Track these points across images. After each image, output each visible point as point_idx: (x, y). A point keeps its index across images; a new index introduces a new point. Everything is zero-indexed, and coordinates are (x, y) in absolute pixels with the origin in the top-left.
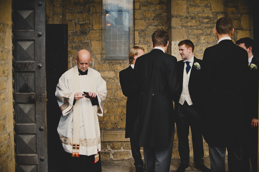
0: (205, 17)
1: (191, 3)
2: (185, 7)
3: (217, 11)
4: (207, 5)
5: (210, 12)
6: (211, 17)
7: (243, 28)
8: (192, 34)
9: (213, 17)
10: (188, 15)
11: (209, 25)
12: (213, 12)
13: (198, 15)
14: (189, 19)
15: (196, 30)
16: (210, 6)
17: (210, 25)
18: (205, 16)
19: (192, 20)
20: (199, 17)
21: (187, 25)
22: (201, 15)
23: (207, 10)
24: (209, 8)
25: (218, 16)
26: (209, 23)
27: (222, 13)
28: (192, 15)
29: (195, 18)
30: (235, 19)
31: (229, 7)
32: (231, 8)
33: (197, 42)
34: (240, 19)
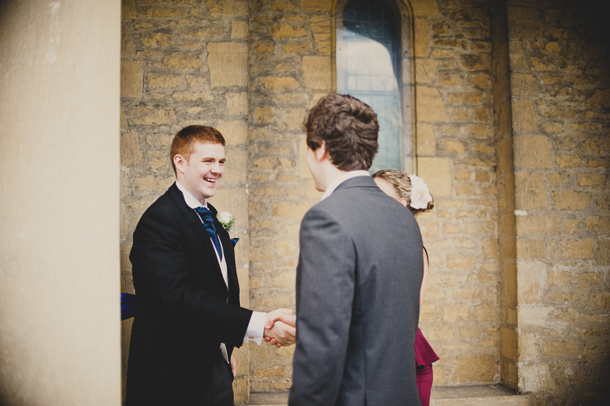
0: (191, 101)
1: (156, 65)
2: (140, 76)
3: (227, 85)
4: (198, 69)
5: (207, 87)
6: (208, 102)
8: (155, 146)
9: (214, 101)
10: (147, 98)
11: (202, 122)
12: (214, 89)
13: (174, 96)
14: (150, 106)
15: (167, 135)
16: (206, 73)
17: (205, 122)
18: (194, 99)
19: (156, 111)
20: (176, 102)
21: (144, 123)
22: (181, 96)
23: (197, 82)
24: (204, 77)
25: (228, 99)
26: (202, 116)
27: (240, 90)
28: (157, 98)
29: (166, 106)
30: (293, 106)
31: (277, 75)
32: (281, 77)
33: (168, 167)
34: (307, 107)
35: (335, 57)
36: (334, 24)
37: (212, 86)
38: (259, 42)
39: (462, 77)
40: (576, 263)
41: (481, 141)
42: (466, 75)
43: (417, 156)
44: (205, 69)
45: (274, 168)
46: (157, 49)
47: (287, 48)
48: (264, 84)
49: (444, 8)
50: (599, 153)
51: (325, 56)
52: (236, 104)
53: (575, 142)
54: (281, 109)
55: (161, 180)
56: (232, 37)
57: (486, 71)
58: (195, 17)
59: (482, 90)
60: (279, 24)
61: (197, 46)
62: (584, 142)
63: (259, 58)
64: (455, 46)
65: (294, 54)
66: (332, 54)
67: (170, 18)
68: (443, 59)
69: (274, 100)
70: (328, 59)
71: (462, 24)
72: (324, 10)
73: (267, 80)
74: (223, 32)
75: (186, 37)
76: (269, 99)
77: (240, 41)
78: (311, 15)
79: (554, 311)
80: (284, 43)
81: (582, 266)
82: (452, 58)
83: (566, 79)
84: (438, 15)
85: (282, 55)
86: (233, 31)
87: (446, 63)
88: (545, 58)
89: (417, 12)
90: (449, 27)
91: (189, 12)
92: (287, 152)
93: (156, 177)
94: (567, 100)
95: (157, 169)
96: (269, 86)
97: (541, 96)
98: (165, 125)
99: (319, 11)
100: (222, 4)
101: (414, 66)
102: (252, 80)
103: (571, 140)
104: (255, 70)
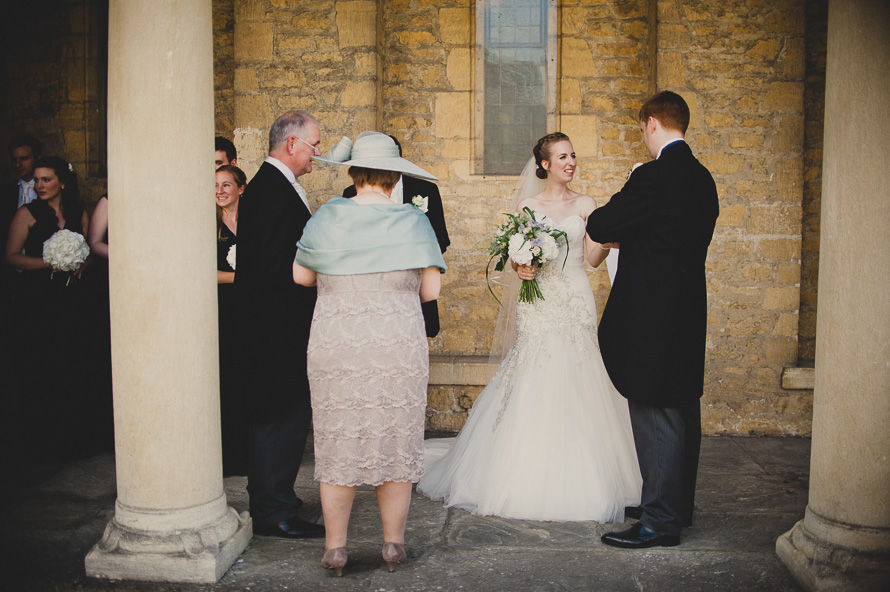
0: (320, 63)
1: (285, 26)
2: (270, 38)
3: (355, 45)
4: (327, 30)
5: (335, 47)
6: (337, 63)
7: (452, 88)
9: (343, 62)
10: (277, 60)
11: (331, 84)
12: (344, 49)
13: (303, 57)
14: (281, 69)
15: (298, 97)
16: (335, 33)
17: (334, 83)
18: (323, 60)
19: (286, 73)
20: (305, 64)
21: (274, 86)
22: (311, 58)
23: (326, 42)
24: (332, 37)
25: (357, 60)
26: (331, 77)
27: (369, 50)
28: (287, 60)
29: (296, 68)
31: (412, 30)
32: (417, 31)
34: (444, 63)
35: (475, 8)
37: (341, 47)
39: (614, 26)
40: (723, 231)
41: (633, 97)
42: (619, 24)
43: (560, 114)
45: (410, 127)
46: (285, 10)
48: (399, 40)
50: (756, 111)
51: (463, 7)
52: (364, 65)
53: (729, 99)
54: (417, 65)
57: (643, 19)
59: (637, 40)
61: (325, 6)
62: (740, 99)
63: (394, 12)
65: (430, 7)
66: (471, 5)
69: (409, 56)
70: (467, 10)
73: (402, 36)
76: (404, 55)
81: (729, 234)
82: (604, 6)
83: (724, 28)
85: (418, 8)
87: (597, 11)
88: (699, 6)
92: (423, 110)
94: (722, 53)
96: (404, 42)
97: (691, 48)
98: (296, 87)
101: (561, 15)
102: (387, 35)
103: (725, 97)
104: (389, 24)
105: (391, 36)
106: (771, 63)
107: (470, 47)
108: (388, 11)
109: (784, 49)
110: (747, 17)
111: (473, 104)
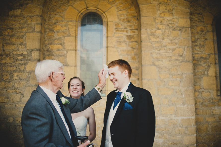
0: (19, 54)
1: (7, 41)
2: (1, 45)
3: (32, 48)
4: (22, 43)
5: (25, 49)
6: (25, 55)
7: (68, 65)
8: (5, 71)
9: (27, 54)
10: (3, 53)
11: (23, 62)
12: (28, 50)
13: (13, 52)
14: (4, 56)
15: (10, 67)
16: (25, 44)
17: (24, 62)
18: (20, 54)
19: (6, 58)
20: (14, 55)
21: (2, 62)
22: (16, 52)
23: (22, 47)
24: (24, 45)
25: (32, 53)
26: (23, 60)
27: (37, 50)
28: (7, 53)
29: (10, 56)
30: (60, 56)
31: (55, 44)
32: (57, 45)
33: (10, 78)
34: (66, 56)
35: (77, 37)
36: (77, 25)
37: (27, 49)
38: (49, 32)
39: (126, 44)
40: (167, 116)
41: (133, 68)
42: (128, 43)
44: (25, 43)
46: (8, 35)
47: (59, 34)
48: (50, 48)
49: (120, 18)
50: (177, 73)
51: (73, 37)
52: (35, 55)
53: (167, 68)
54: (56, 57)
55: (7, 83)
56: (35, 30)
57: (136, 42)
58: (22, 23)
59: (134, 49)
60: (56, 25)
61: (22, 34)
62: (171, 68)
63: (49, 38)
64: (123, 32)
65: (61, 36)
66: (76, 36)
67: (13, 24)
68: (119, 37)
69: (53, 53)
70: (74, 38)
71: (127, 24)
72: (73, 20)
73: (51, 46)
74: (32, 29)
75: (18, 31)
76: (51, 53)
77: (38, 32)
78: (68, 21)
79: (158, 135)
80: (58, 32)
81: (170, 117)
82: (122, 37)
83: (164, 44)
84: (117, 20)
85: (57, 37)
86: (36, 28)
87: (120, 38)
88: (156, 36)
89: (109, 19)
90: (122, 25)
91: (20, 22)
93: (5, 82)
94: (164, 52)
95: (6, 79)
96: (52, 48)
97: (154, 51)
98: (9, 63)
99: (72, 20)
100: (32, 19)
101: (107, 40)
102: (46, 46)
103: (166, 68)
104: (47, 42)
105: (47, 46)
106: (181, 56)
107: (75, 50)
108: (46, 38)
109: (185, 51)
110: (172, 40)
111: (76, 71)
